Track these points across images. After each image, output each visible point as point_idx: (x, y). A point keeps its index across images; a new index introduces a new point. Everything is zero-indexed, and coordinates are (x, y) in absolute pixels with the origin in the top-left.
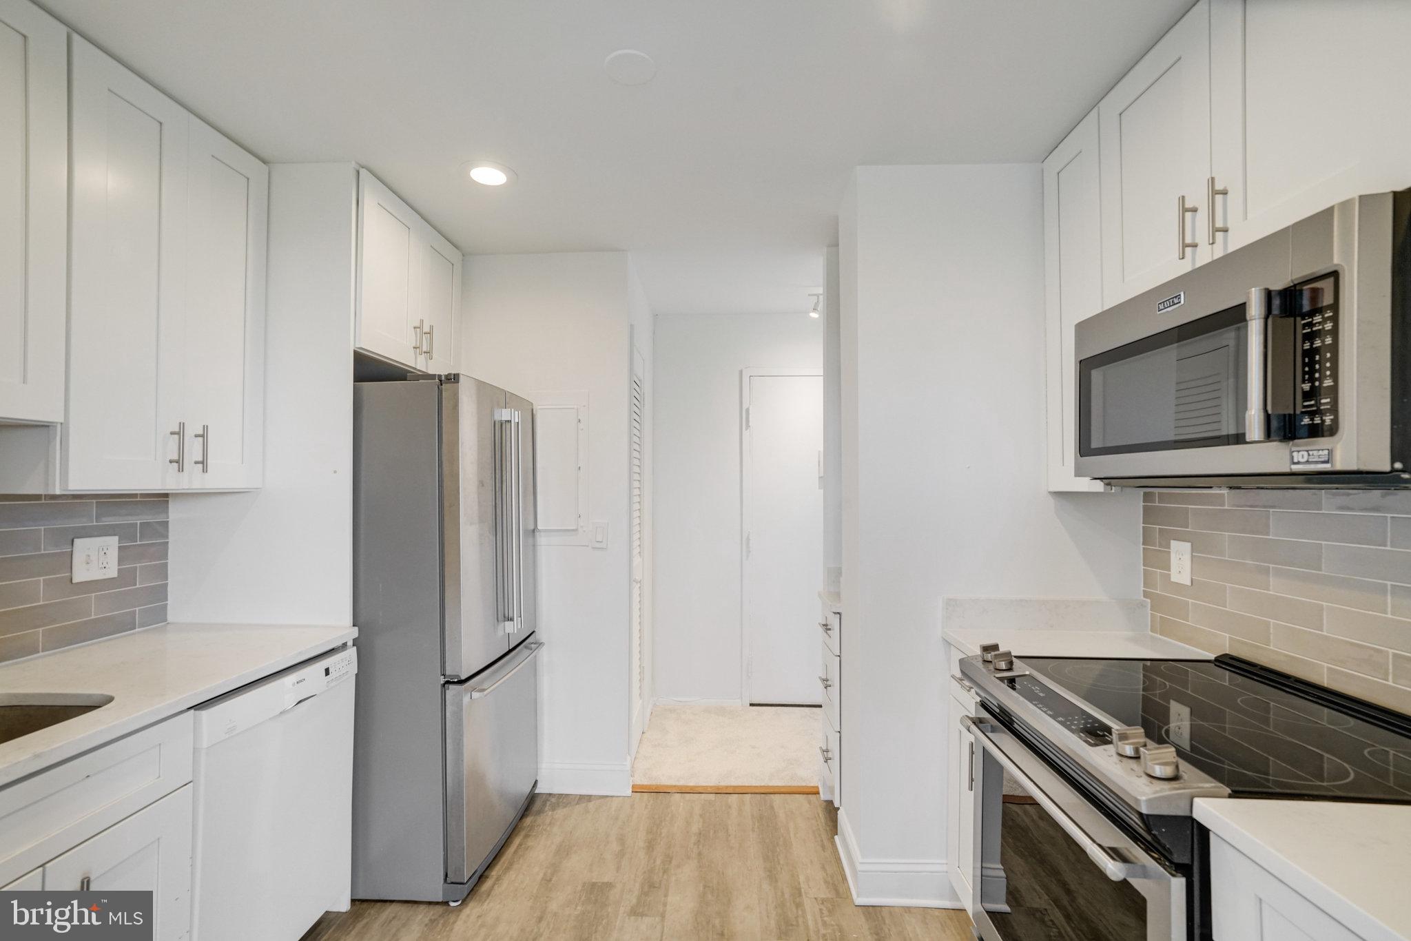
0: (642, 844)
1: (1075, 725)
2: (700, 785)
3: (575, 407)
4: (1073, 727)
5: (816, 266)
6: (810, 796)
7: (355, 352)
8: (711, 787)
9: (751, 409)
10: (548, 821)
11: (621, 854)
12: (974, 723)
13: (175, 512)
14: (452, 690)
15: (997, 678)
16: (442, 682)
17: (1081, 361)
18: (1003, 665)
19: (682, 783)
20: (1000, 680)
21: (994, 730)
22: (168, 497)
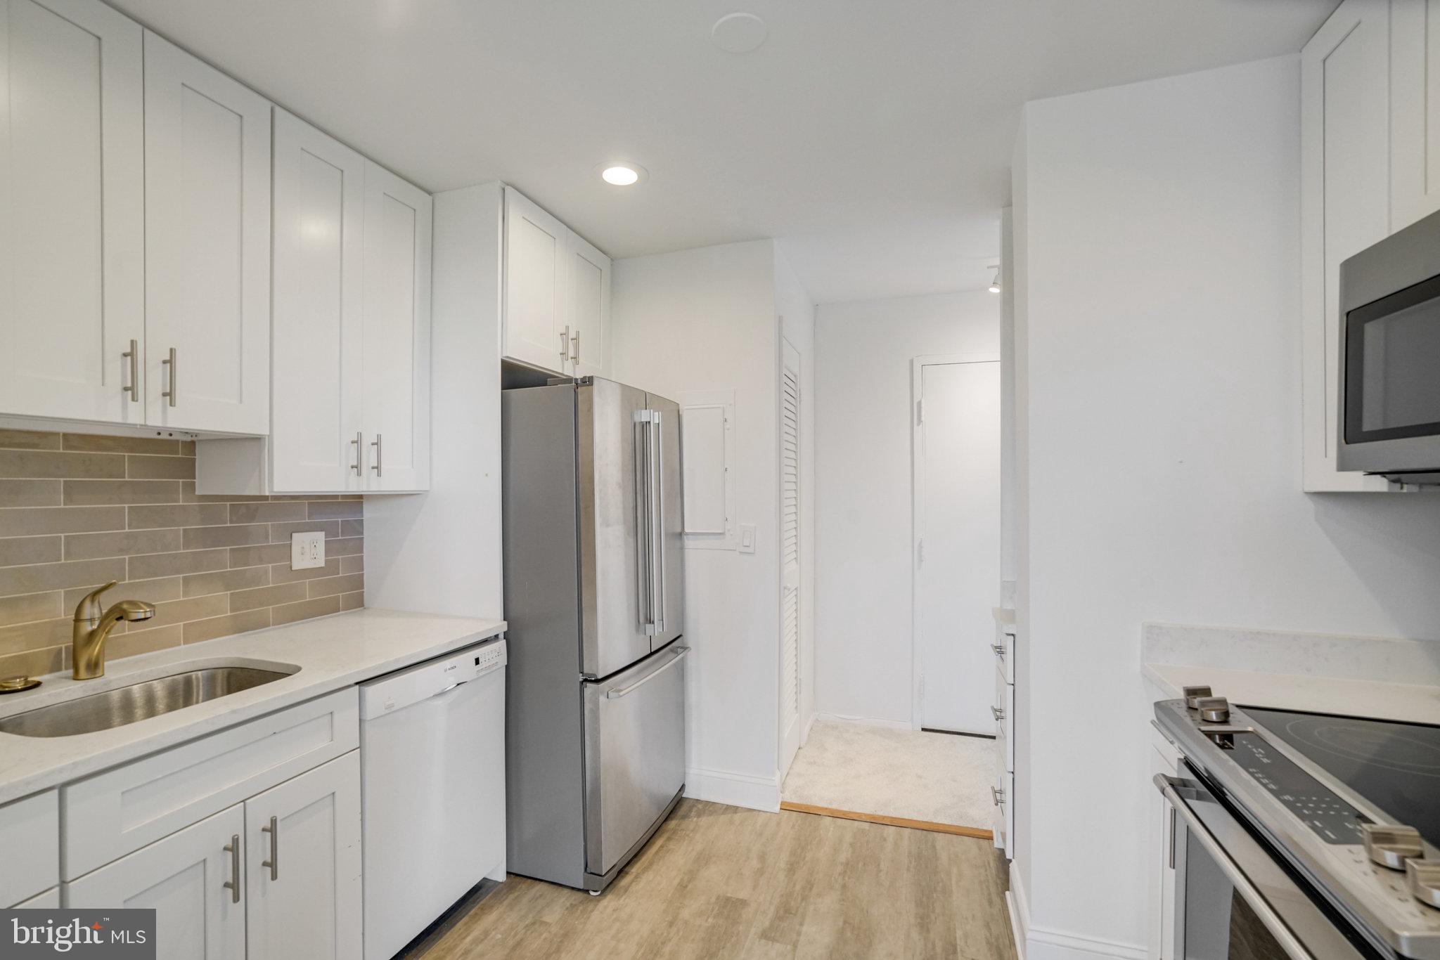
0: (782, 865)
1: (1308, 809)
2: (854, 811)
3: (722, 406)
4: (1306, 812)
5: (992, 231)
6: (981, 841)
7: (503, 362)
8: (865, 815)
9: (923, 401)
10: (691, 827)
11: (760, 872)
12: (1172, 785)
13: (369, 513)
14: (590, 688)
15: (1203, 732)
16: (581, 680)
17: (1348, 314)
18: (1213, 716)
19: (834, 806)
20: (1206, 735)
21: (1200, 797)
22: (362, 499)
